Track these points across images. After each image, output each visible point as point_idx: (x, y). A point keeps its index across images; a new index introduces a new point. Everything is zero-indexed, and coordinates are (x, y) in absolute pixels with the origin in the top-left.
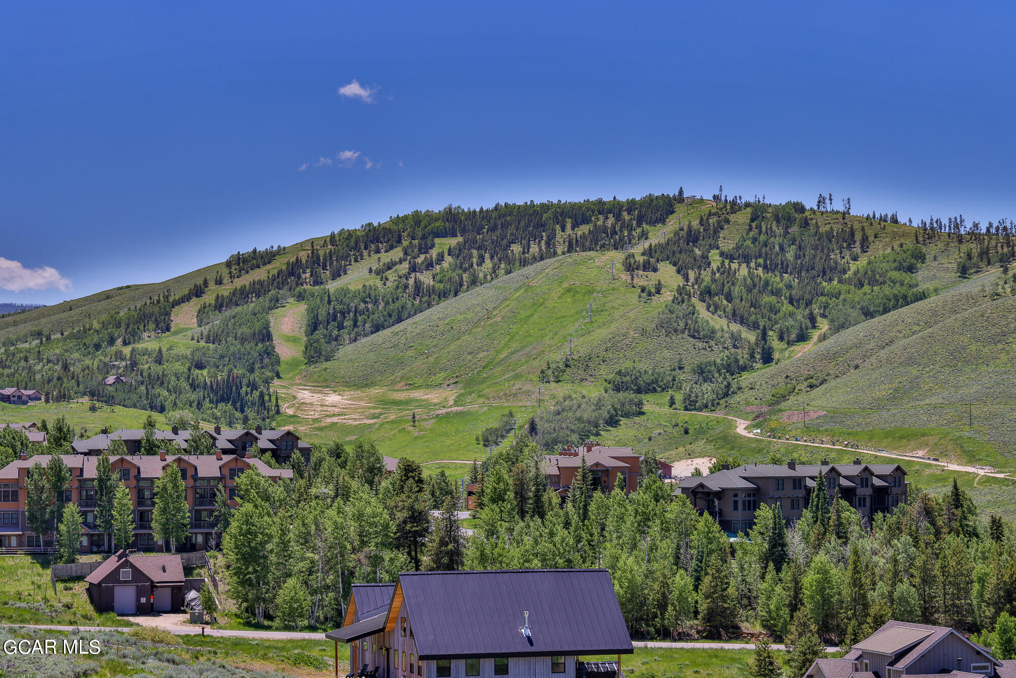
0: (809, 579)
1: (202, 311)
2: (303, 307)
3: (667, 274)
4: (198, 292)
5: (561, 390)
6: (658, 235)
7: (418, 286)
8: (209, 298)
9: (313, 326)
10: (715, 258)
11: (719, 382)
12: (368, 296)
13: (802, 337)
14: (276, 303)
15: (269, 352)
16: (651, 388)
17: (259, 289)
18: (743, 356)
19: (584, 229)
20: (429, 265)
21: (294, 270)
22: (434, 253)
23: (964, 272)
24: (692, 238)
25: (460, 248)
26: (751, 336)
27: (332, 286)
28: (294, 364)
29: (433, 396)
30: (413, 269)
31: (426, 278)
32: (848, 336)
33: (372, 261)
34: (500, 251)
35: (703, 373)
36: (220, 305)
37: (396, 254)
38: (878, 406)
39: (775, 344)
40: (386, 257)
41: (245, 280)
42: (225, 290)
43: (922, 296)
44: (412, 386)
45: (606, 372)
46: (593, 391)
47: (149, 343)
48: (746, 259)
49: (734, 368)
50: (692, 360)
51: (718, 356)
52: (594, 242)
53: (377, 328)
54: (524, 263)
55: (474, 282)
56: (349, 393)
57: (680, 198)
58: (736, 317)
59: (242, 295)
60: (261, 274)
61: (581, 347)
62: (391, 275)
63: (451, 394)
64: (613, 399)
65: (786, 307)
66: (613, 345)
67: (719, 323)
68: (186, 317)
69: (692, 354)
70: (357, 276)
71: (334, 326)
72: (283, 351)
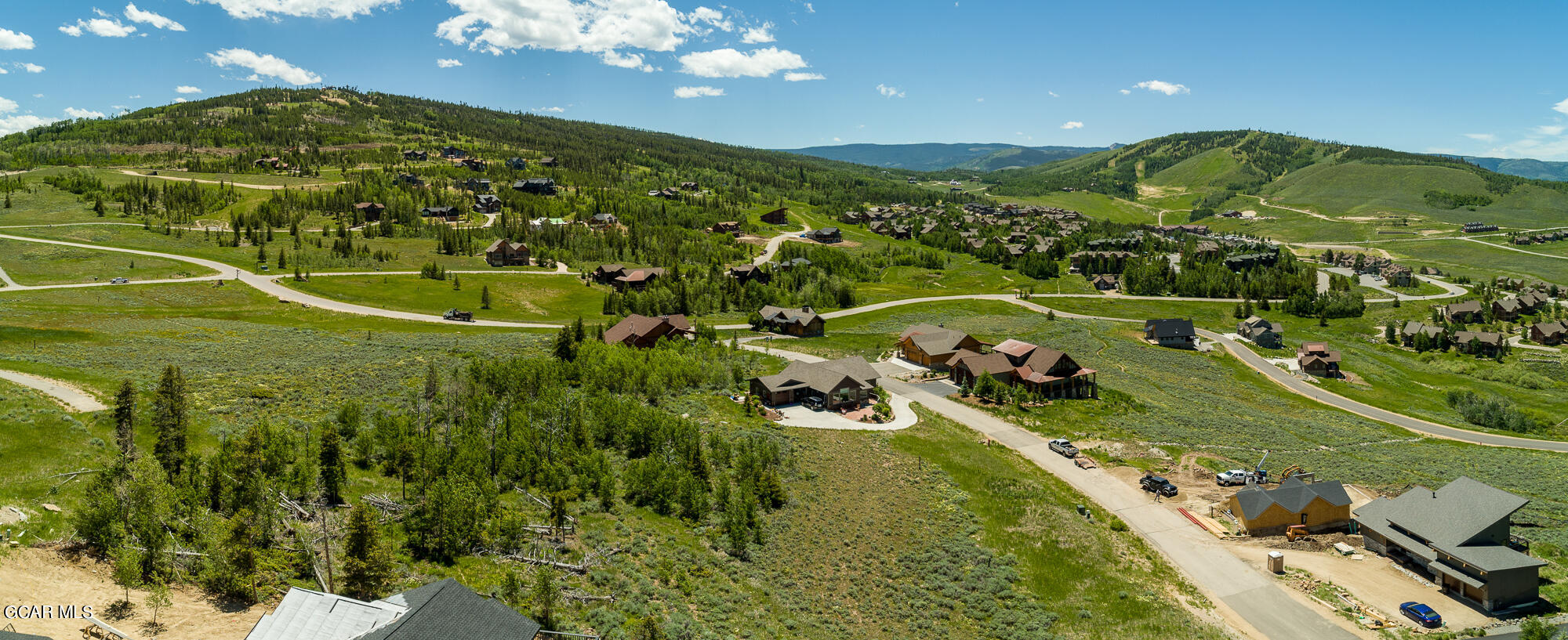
1: (1116, 162)
2: (1144, 161)
3: (1244, 153)
4: (1115, 157)
5: (1214, 189)
6: (1242, 142)
7: (1176, 155)
8: (1118, 158)
9: (1147, 168)
10: (1258, 149)
11: (1257, 188)
12: (1162, 158)
13: (1280, 174)
14: (1137, 160)
15: (1135, 175)
16: (1238, 189)
17: (1132, 156)
18: (1264, 180)
19: (1222, 139)
20: (1179, 149)
21: (1142, 149)
22: (1180, 146)
24: (1252, 143)
25: (1187, 144)
26: (1266, 174)
27: (1151, 155)
28: (1141, 178)
29: (1179, 189)
30: (1175, 150)
31: (1178, 153)
32: (1292, 175)
33: (1163, 148)
34: (1198, 146)
35: (1252, 184)
36: (1122, 160)
37: (1170, 146)
38: (1299, 196)
39: (1272, 176)
40: (1166, 147)
41: (1128, 153)
42: (1123, 156)
43: (1313, 163)
44: (1174, 186)
45: (1226, 184)
46: (1223, 190)
47: (1103, 169)
48: (1267, 149)
49: (1261, 183)
50: (1250, 181)
51: (1257, 180)
52: (1224, 144)
53: (1164, 168)
54: (1205, 149)
55: (1191, 155)
56: (1156, 188)
57: (1249, 130)
58: (1262, 168)
59: (1127, 158)
60: (1132, 151)
61: (1220, 176)
62: (1169, 153)
63: (1184, 189)
64: (1227, 192)
65: (1276, 165)
66: (1228, 176)
67: (1257, 170)
68: (1112, 163)
69: (1250, 178)
70: (1159, 152)
71: (1152, 167)
72: (1139, 175)
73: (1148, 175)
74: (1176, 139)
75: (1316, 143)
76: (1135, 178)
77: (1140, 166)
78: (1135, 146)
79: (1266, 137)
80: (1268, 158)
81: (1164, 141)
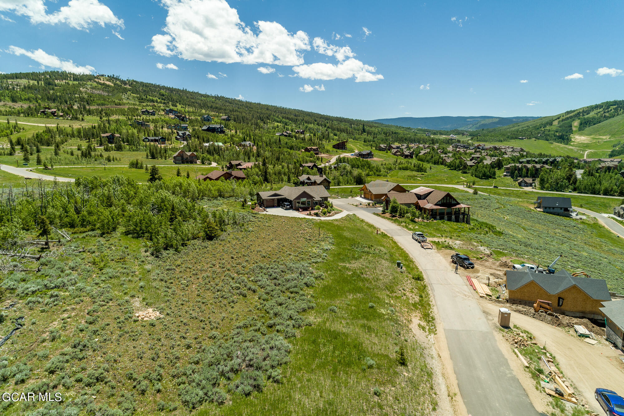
1: (559, 122)
2: (579, 121)
4: (559, 118)
7: (605, 116)
8: (560, 119)
9: (581, 124)
12: (593, 118)
14: (574, 120)
15: (571, 129)
17: (571, 117)
20: (608, 112)
21: (579, 114)
22: (610, 109)
25: (616, 108)
27: (586, 117)
28: (576, 131)
29: (604, 137)
30: (605, 112)
31: (607, 114)
33: (595, 111)
36: (563, 120)
37: (602, 109)
40: (599, 110)
41: (568, 116)
42: (564, 118)
44: (600, 135)
47: (548, 128)
53: (594, 124)
55: (618, 115)
56: (586, 137)
59: (567, 118)
60: (572, 114)
62: (599, 114)
63: (608, 137)
68: (556, 123)
70: (592, 114)
71: (585, 124)
72: (574, 129)
73: (580, 129)
74: (608, 105)
76: (571, 131)
77: (576, 123)
78: (574, 111)
81: (597, 107)
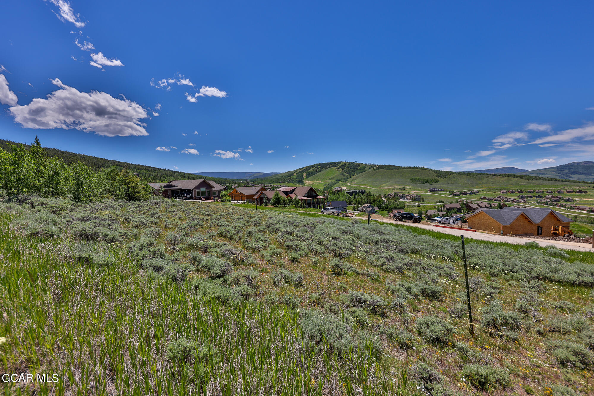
0: (357, 200)
3: (341, 169)
4: (296, 172)
5: (331, 181)
6: (340, 165)
9: (307, 175)
10: (345, 167)
11: (346, 180)
12: (312, 172)
13: (354, 175)
14: (303, 173)
16: (339, 180)
17: (302, 171)
21: (305, 169)
22: (318, 167)
23: (369, 168)
24: (343, 165)
25: (320, 167)
26: (349, 175)
27: (309, 171)
29: (319, 182)
31: (317, 170)
32: (358, 175)
33: (312, 168)
34: (324, 167)
35: (344, 179)
36: (298, 173)
37: (315, 168)
38: (361, 182)
39: (351, 176)
43: (366, 171)
44: (317, 180)
45: (335, 179)
46: (334, 181)
47: (292, 177)
48: (348, 168)
49: (347, 178)
50: (343, 178)
51: (346, 177)
52: (333, 166)
53: (313, 175)
54: (327, 168)
55: (322, 170)
56: (311, 181)
57: (342, 162)
58: (347, 173)
59: (300, 172)
60: (302, 170)
61: (332, 176)
62: (314, 170)
63: (321, 181)
64: (336, 182)
65: (352, 172)
66: (336, 176)
67: (346, 174)
68: (295, 174)
69: (343, 177)
70: (311, 170)
71: (309, 175)
72: (304, 177)
73: (307, 178)
74: (316, 166)
75: (366, 165)
76: (303, 179)
77: (305, 174)
78: (302, 168)
79: (348, 163)
80: (349, 170)
81: (312, 166)
